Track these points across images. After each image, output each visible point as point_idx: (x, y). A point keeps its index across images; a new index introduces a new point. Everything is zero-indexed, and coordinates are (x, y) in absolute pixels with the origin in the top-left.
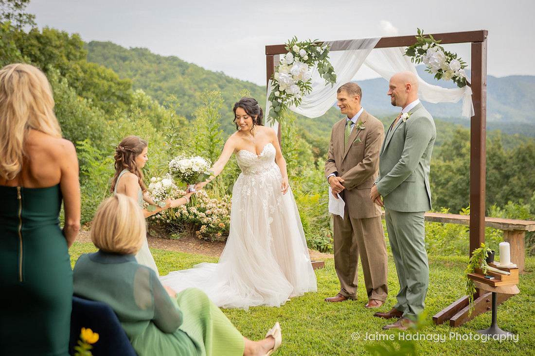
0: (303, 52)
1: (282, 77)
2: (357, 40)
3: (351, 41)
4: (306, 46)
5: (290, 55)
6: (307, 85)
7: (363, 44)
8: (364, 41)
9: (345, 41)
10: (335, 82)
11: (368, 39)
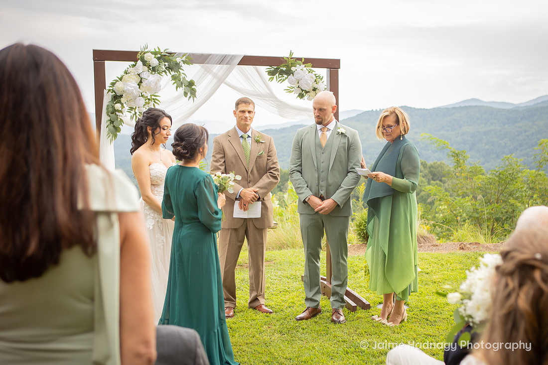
0: (154, 62)
1: (131, 87)
2: (217, 55)
3: (211, 55)
4: (159, 56)
5: (140, 63)
6: (153, 97)
7: (224, 60)
8: (225, 57)
9: (202, 55)
10: (195, 97)
11: (229, 56)
